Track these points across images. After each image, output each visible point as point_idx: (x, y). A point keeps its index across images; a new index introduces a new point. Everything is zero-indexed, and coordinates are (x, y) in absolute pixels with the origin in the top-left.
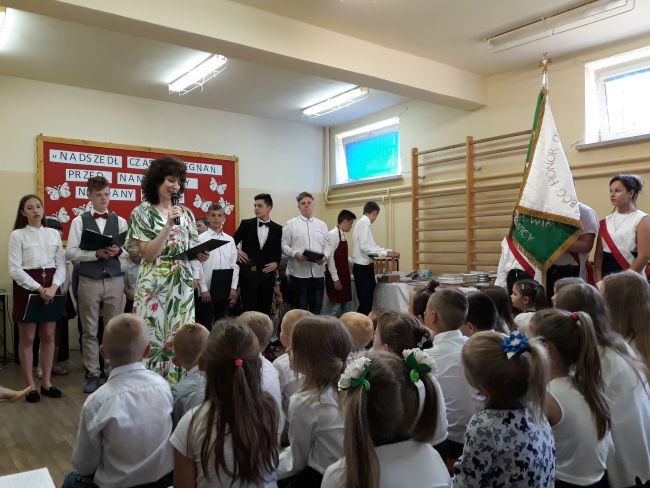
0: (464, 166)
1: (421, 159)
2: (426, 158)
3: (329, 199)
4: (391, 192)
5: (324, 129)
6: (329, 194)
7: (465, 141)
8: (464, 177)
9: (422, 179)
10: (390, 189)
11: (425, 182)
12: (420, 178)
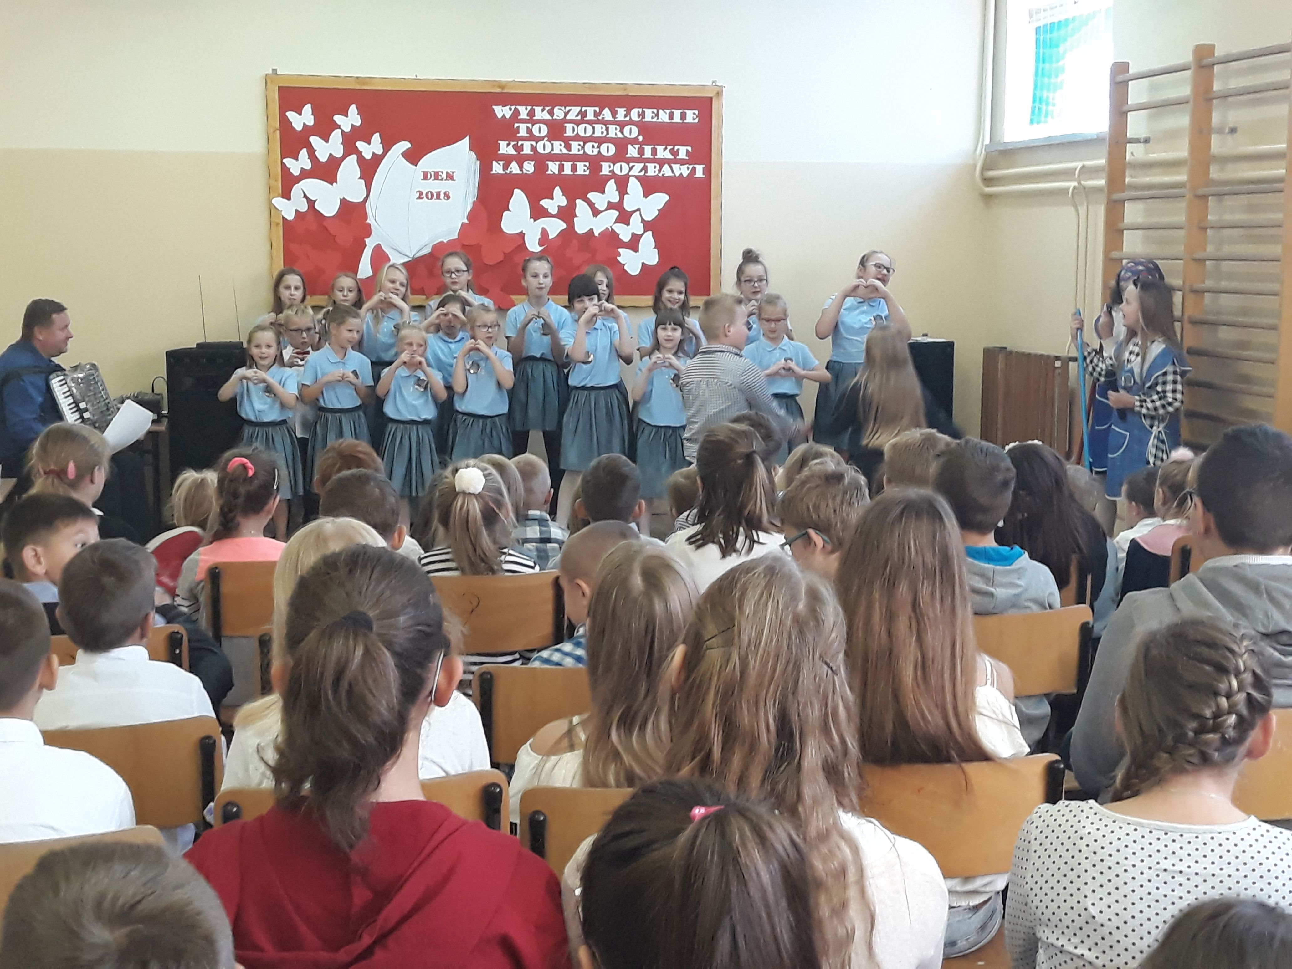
1: (1137, 92)
4: (1084, 174)
6: (985, 167)
9: (1142, 145)
10: (1083, 166)
11: (1147, 152)
12: (1137, 141)
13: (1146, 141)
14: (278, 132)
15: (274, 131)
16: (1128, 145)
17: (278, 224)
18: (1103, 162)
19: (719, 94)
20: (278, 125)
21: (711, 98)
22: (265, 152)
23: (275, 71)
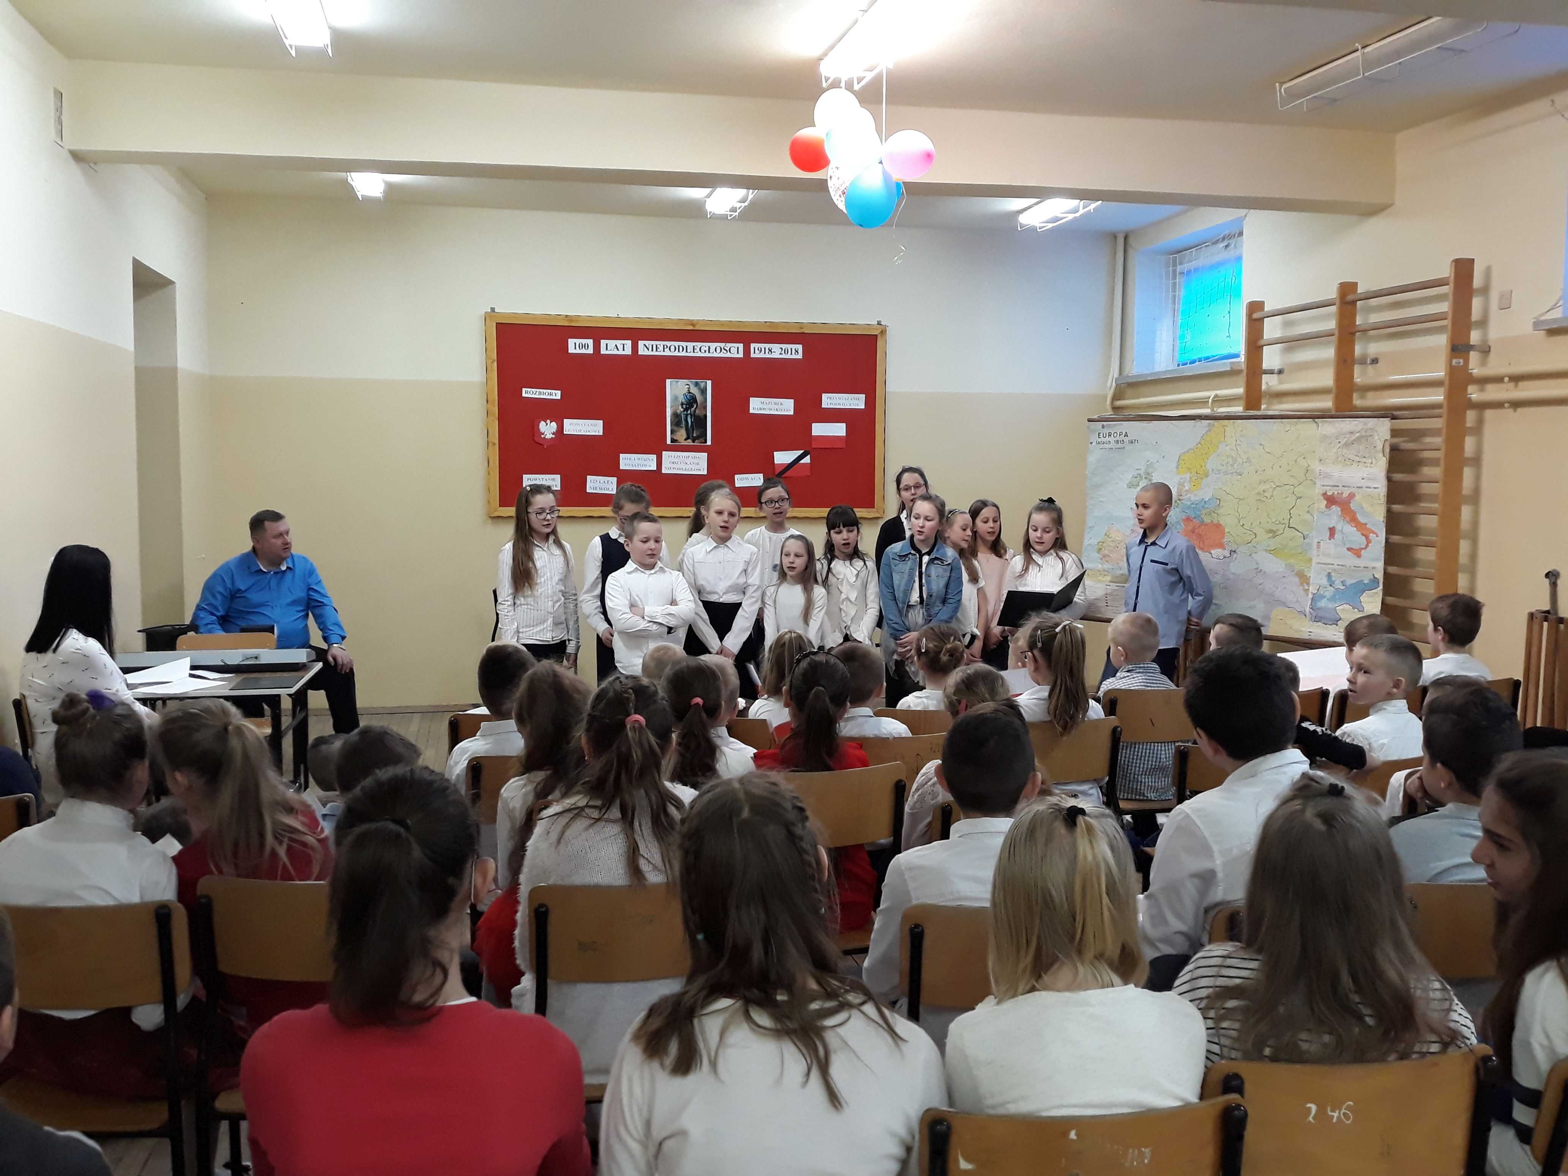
0: (1329, 353)
2: (1287, 324)
4: (1218, 401)
5: (1115, 237)
6: (1115, 398)
7: (1332, 294)
8: (1327, 378)
9: (1275, 376)
10: (1217, 396)
11: (1281, 382)
12: (1271, 372)
13: (1280, 372)
14: (495, 364)
15: (492, 363)
16: (1264, 376)
17: (494, 444)
18: (1241, 391)
19: (883, 332)
20: (495, 357)
23: (493, 309)
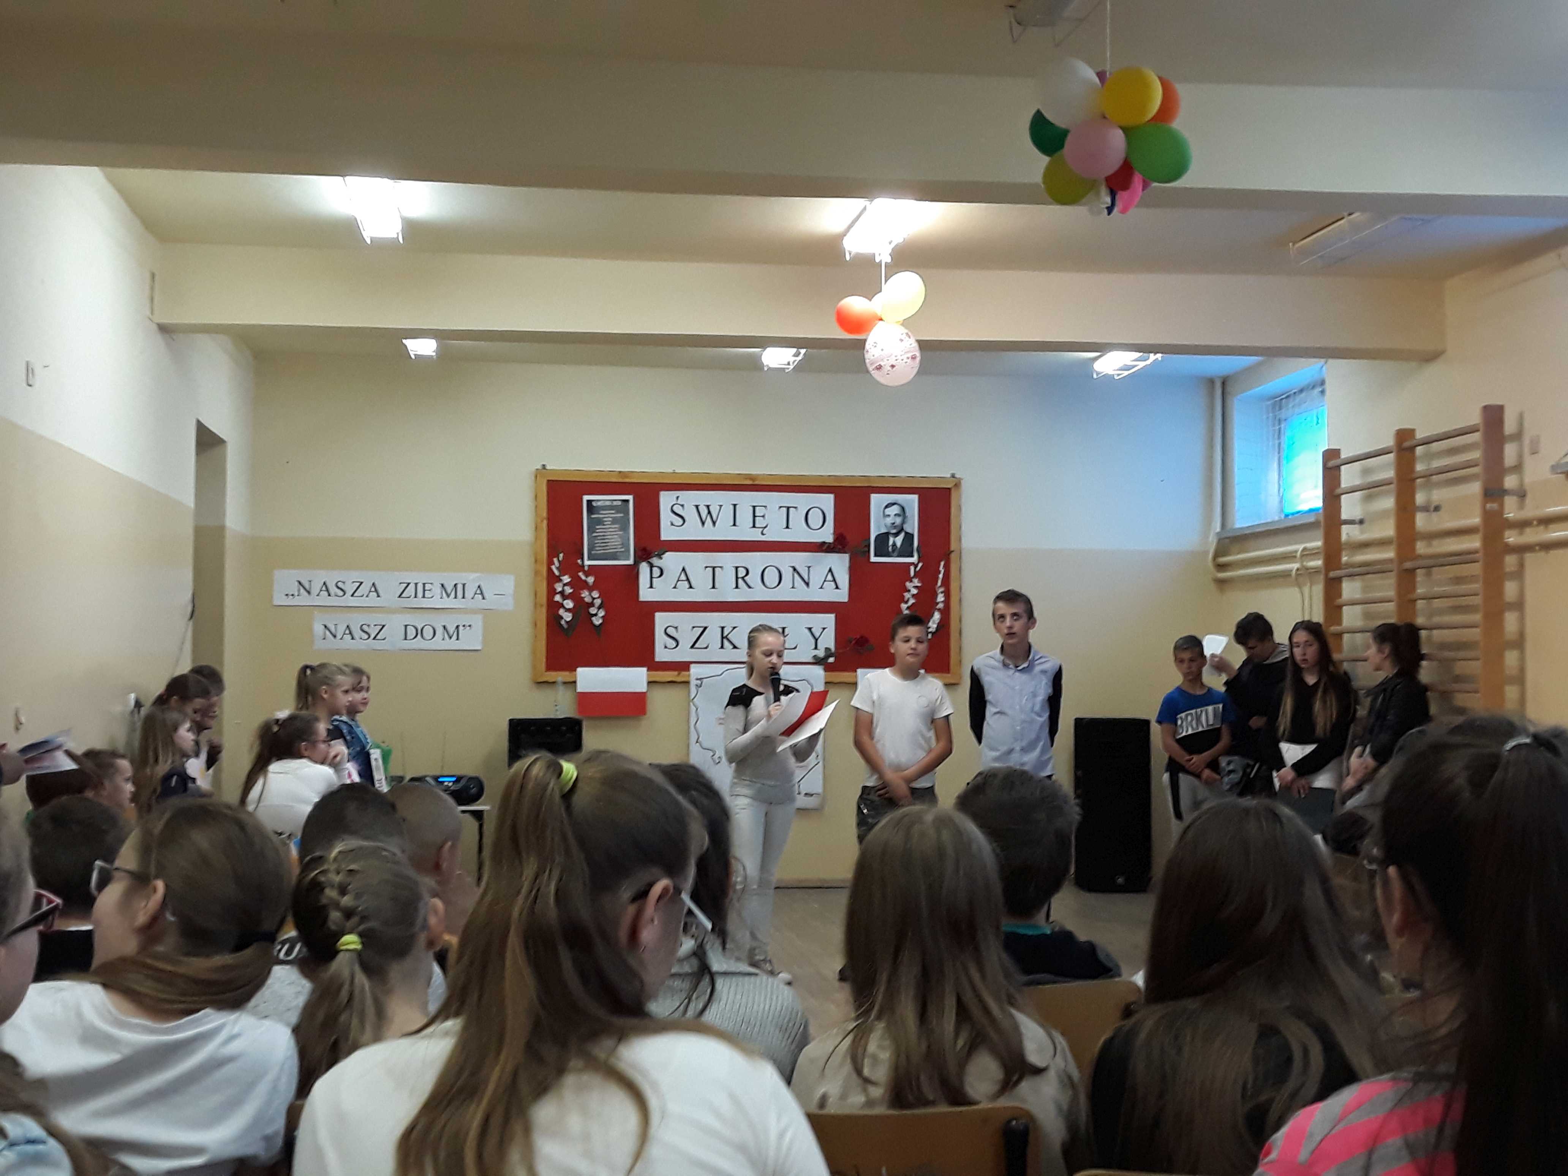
0: (1388, 503)
1: (1349, 476)
3: (1221, 567)
4: (1308, 554)
5: (1212, 382)
6: (1217, 555)
9: (1356, 526)
10: (1305, 549)
11: (1363, 532)
12: (1351, 522)
13: (1362, 521)
14: (545, 522)
15: (542, 521)
16: (1344, 527)
17: (542, 606)
19: (957, 485)
20: (545, 515)
21: (949, 489)
22: (533, 539)
23: (544, 466)
